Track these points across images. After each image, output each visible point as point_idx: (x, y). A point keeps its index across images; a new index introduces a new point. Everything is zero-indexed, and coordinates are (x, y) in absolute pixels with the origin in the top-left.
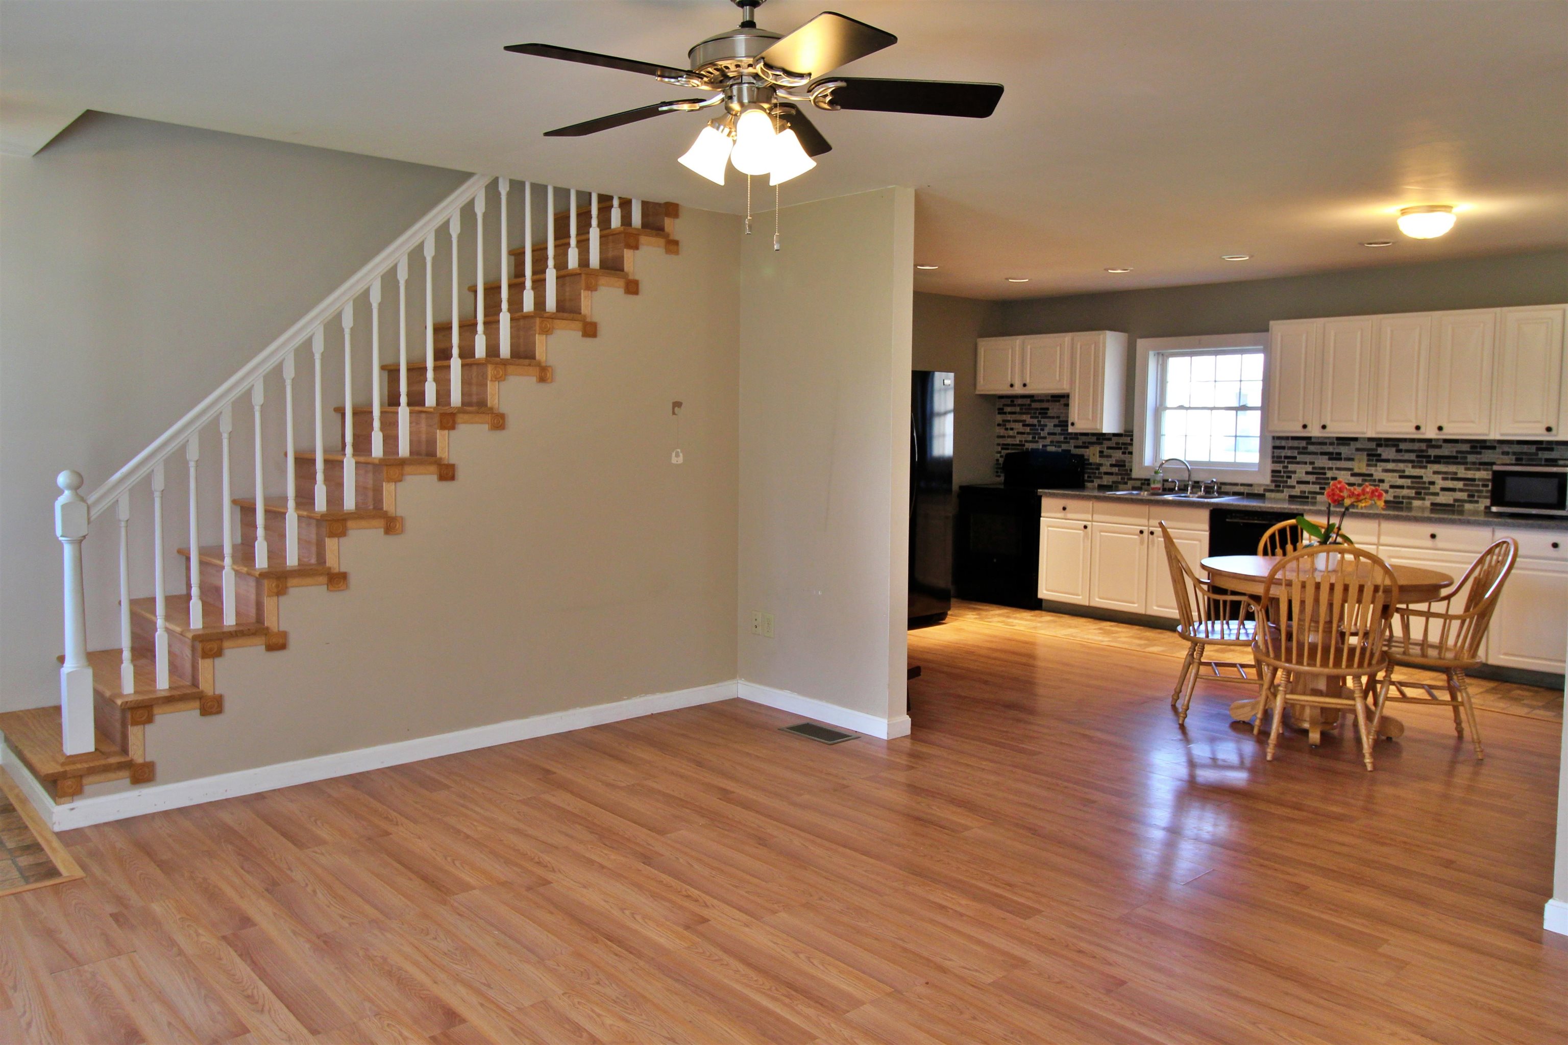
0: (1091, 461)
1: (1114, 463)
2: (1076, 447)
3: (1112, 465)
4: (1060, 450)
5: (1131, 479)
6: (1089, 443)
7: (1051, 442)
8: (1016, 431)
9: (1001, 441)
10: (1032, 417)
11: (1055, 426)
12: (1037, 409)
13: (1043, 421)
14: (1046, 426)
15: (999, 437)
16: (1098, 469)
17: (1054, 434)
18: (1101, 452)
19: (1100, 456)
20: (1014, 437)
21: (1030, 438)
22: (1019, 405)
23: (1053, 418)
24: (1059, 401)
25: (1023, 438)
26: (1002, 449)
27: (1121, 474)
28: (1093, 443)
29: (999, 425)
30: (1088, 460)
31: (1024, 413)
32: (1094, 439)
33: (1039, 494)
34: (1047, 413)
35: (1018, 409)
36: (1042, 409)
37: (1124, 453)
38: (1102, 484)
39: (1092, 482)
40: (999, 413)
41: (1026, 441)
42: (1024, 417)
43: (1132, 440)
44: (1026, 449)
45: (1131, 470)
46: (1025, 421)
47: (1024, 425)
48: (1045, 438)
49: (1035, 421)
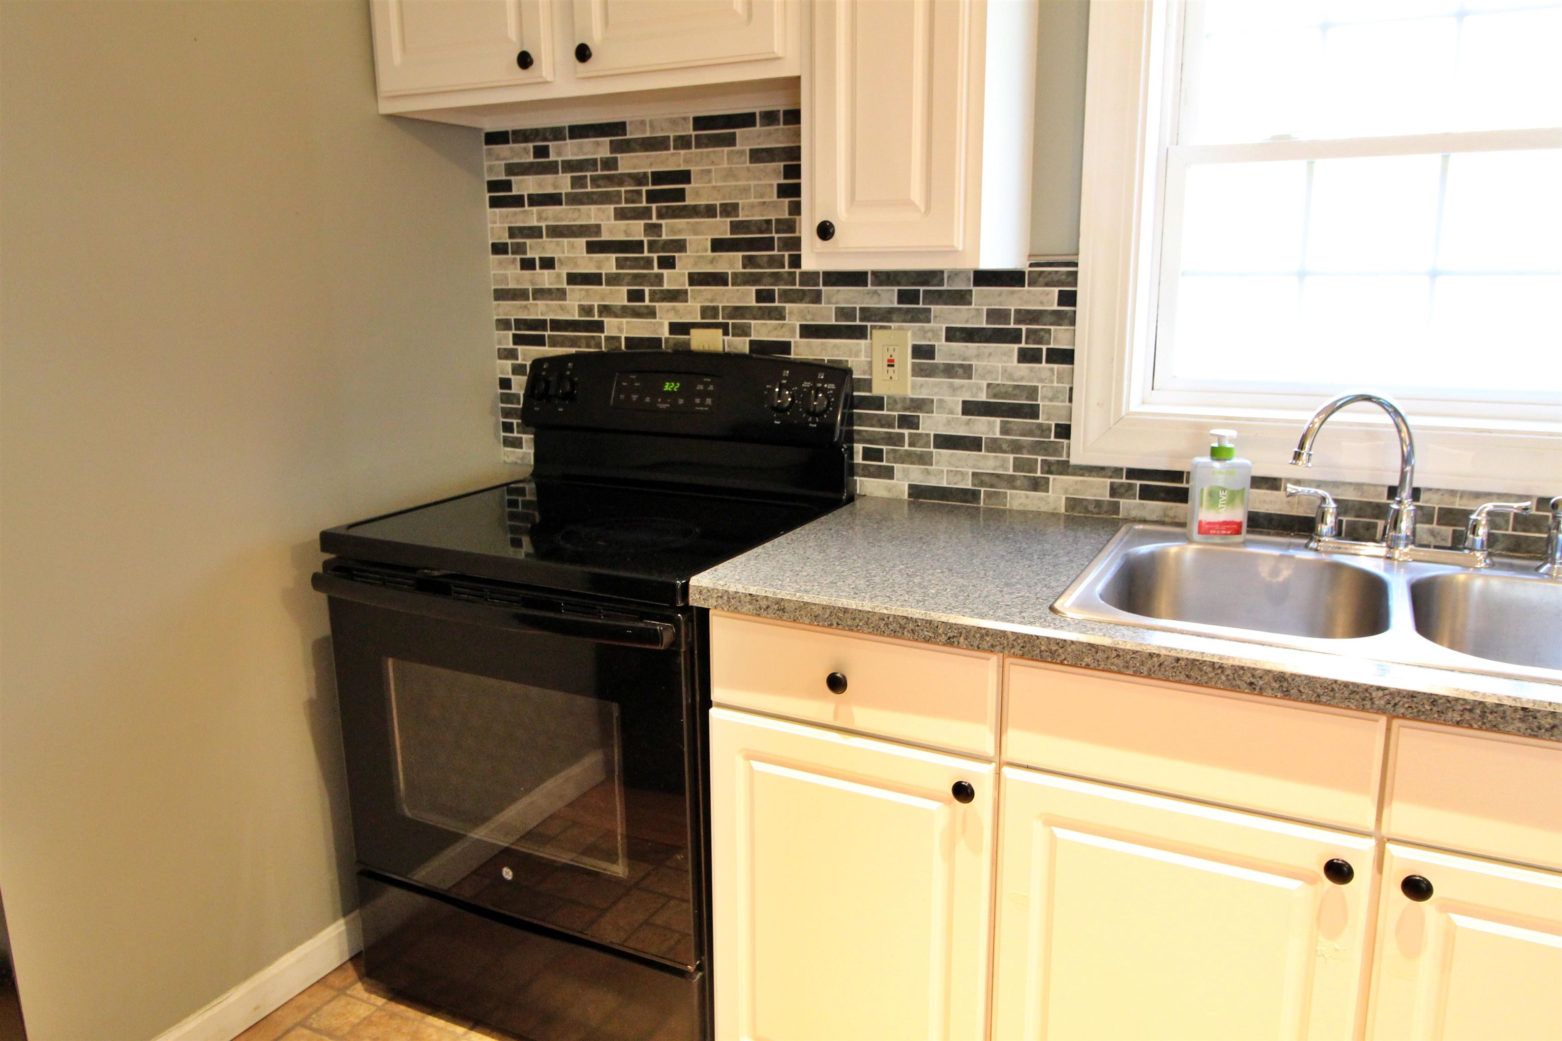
0: (877, 390)
1: (983, 397)
2: (809, 331)
3: (970, 408)
4: (742, 345)
5: (1064, 468)
6: (867, 314)
7: (705, 311)
8: (563, 271)
9: (513, 310)
10: (621, 215)
11: (718, 245)
12: (640, 179)
13: (671, 229)
14: (680, 246)
15: (501, 295)
16: (908, 422)
17: (718, 279)
18: (923, 352)
19: (918, 371)
20: (561, 294)
21: (619, 296)
22: (569, 166)
23: (710, 211)
24: (730, 141)
25: (596, 296)
26: (518, 340)
27: (1016, 447)
28: (887, 315)
29: (499, 249)
30: (867, 384)
31: (589, 199)
32: (888, 298)
33: (695, 600)
34: (680, 195)
35: (563, 183)
36: (659, 177)
37: (1027, 356)
38: (933, 482)
39: (888, 473)
40: (495, 203)
41: (606, 310)
42: (591, 214)
43: (1069, 298)
44: (609, 339)
45: (1064, 431)
46: (597, 229)
47: (593, 247)
48: (676, 296)
49: (635, 230)
